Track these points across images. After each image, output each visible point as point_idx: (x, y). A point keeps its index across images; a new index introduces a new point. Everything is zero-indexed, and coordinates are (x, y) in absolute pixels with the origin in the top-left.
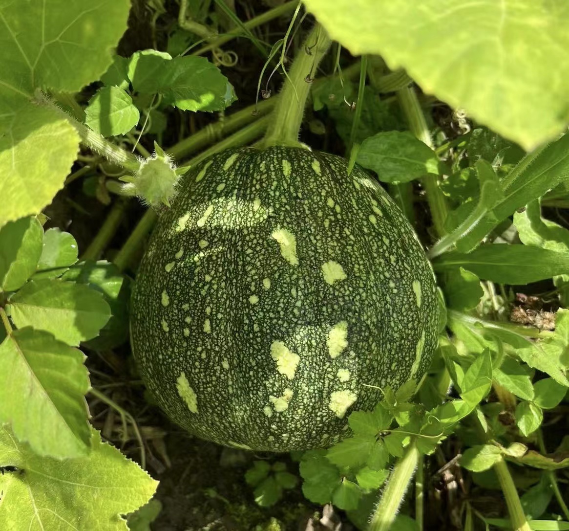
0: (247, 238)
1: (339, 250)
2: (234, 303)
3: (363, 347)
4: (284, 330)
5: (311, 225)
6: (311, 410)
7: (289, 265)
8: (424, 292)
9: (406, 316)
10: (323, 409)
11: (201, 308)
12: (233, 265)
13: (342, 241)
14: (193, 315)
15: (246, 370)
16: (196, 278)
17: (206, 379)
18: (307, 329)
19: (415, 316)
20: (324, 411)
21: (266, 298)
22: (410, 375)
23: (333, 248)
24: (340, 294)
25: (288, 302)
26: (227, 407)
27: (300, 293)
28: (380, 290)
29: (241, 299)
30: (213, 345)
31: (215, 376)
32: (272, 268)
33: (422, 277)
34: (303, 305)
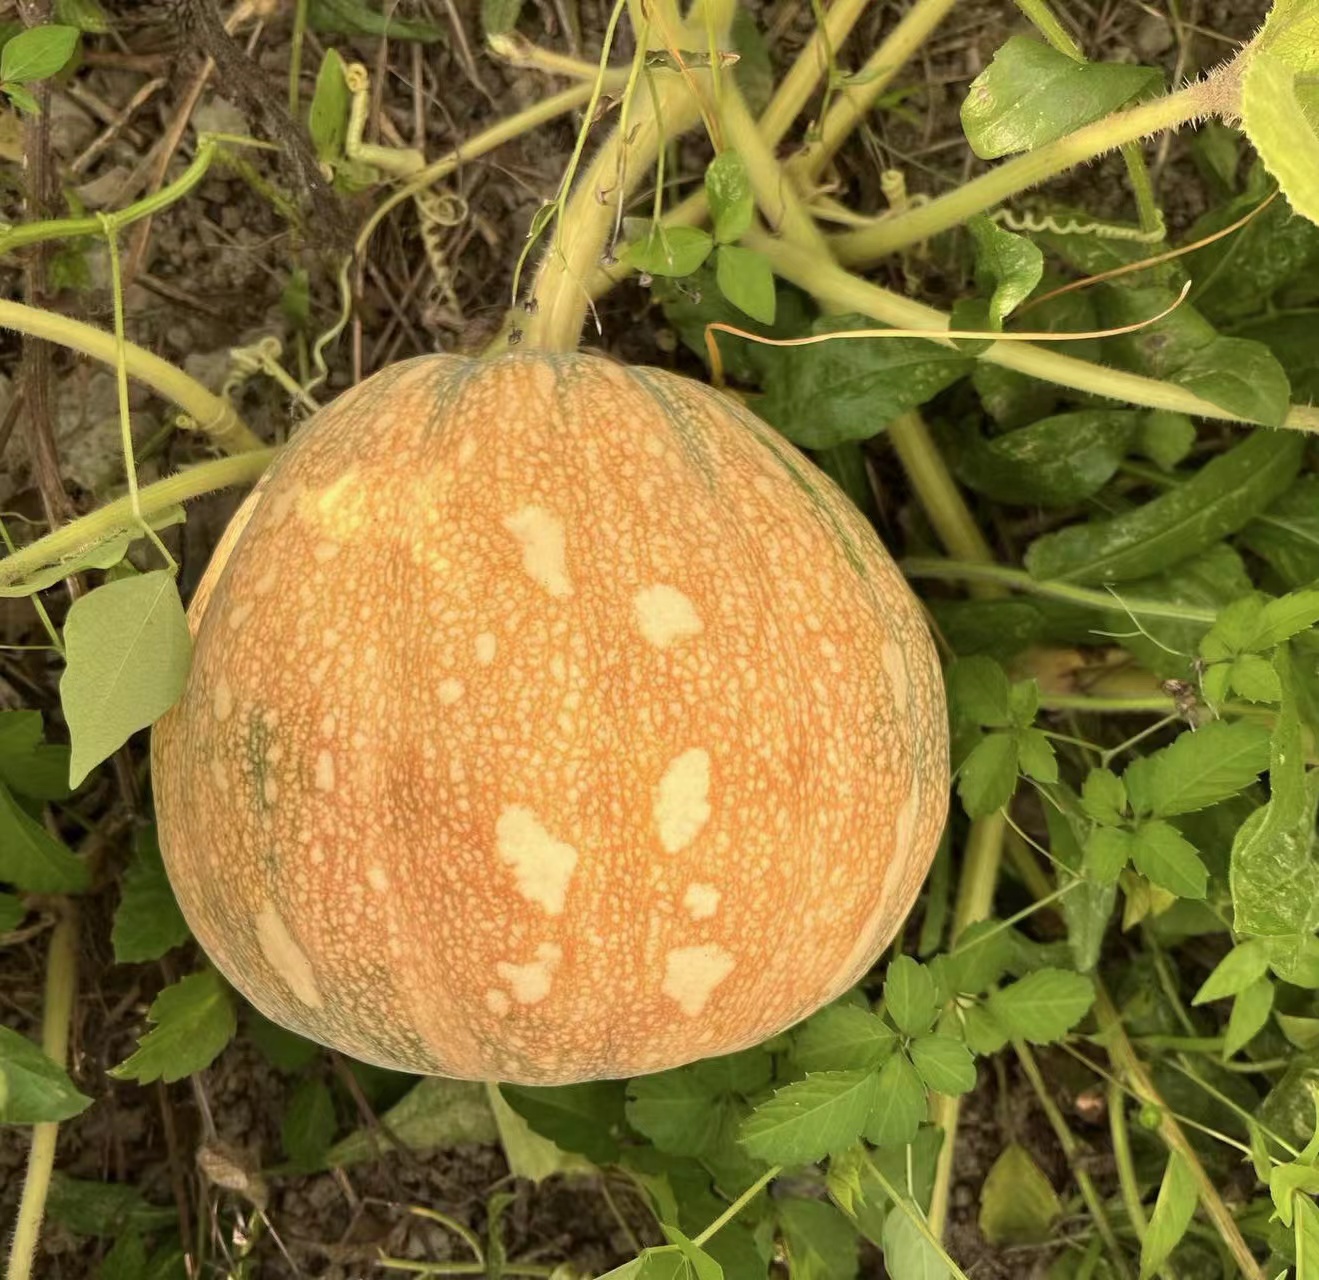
0: (438, 532)
1: (681, 556)
2: (397, 704)
3: (751, 822)
4: (532, 774)
5: (603, 497)
6: (612, 998)
7: (546, 595)
8: (912, 674)
9: (868, 735)
10: (646, 996)
11: (308, 719)
12: (399, 602)
13: (686, 535)
14: (287, 741)
15: (433, 891)
16: (301, 641)
17: (328, 921)
18: (596, 771)
19: (891, 736)
20: (649, 1001)
21: (485, 687)
22: (878, 899)
23: (664, 550)
24: (687, 675)
25: (542, 696)
26: (390, 992)
27: (575, 671)
28: (796, 664)
29: (415, 692)
30: (342, 824)
31: (353, 911)
32: (500, 605)
33: (904, 634)
34: (583, 704)
